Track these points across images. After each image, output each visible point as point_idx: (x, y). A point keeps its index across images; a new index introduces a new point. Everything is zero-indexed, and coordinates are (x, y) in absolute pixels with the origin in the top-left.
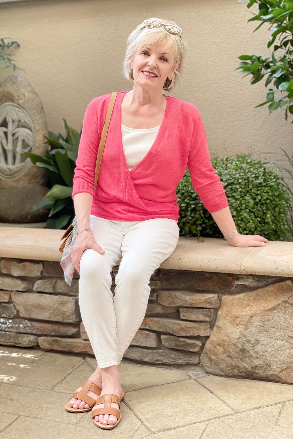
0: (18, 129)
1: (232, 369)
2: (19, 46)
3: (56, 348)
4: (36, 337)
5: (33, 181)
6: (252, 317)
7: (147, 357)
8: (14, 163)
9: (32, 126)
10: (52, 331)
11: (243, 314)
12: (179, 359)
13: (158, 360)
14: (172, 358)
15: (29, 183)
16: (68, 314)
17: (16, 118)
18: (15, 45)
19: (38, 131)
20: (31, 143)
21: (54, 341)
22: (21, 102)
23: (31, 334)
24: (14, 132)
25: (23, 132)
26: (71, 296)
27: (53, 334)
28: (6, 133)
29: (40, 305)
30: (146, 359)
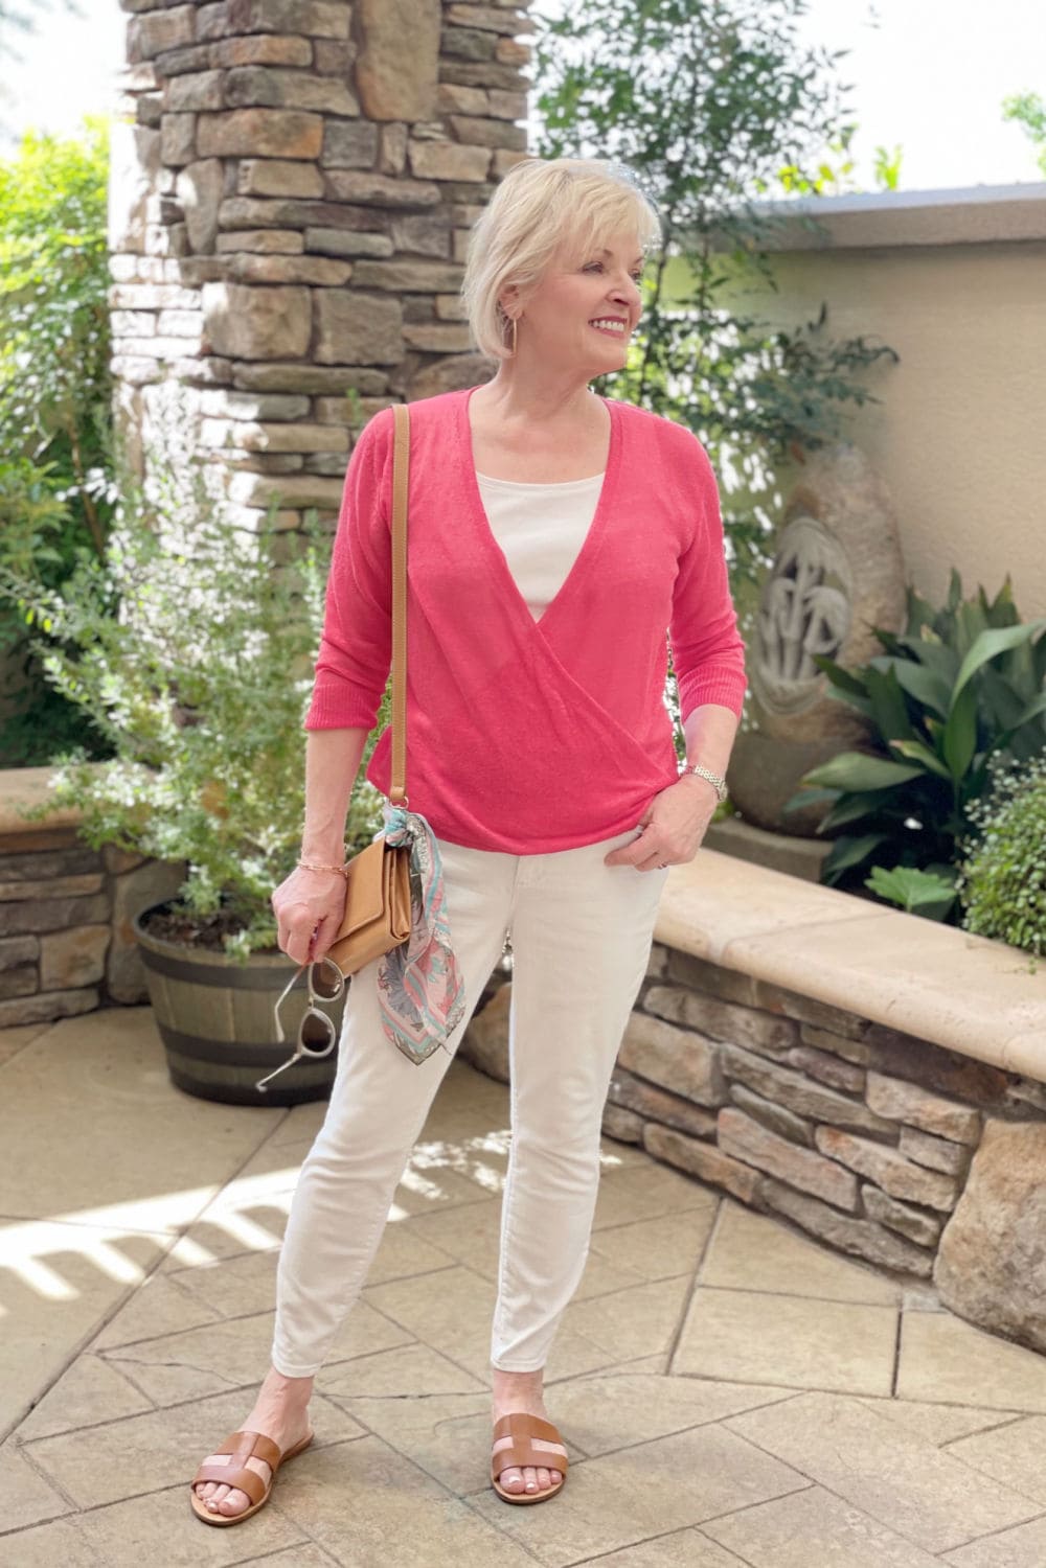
0: (816, 590)
1: (988, 1310)
2: (896, 359)
3: (672, 1158)
4: (641, 1121)
5: (837, 728)
6: (1033, 1187)
7: (833, 1229)
8: (795, 675)
9: (849, 584)
10: (671, 1115)
11: (1018, 1175)
12: (893, 1255)
13: (853, 1246)
14: (880, 1248)
15: (825, 734)
16: (698, 1081)
17: (816, 560)
18: (884, 356)
19: (864, 599)
20: (838, 629)
21: (670, 1139)
22: (831, 520)
23: (633, 1111)
24: (807, 595)
25: (827, 600)
26: (711, 1039)
27: (670, 1122)
28: (790, 595)
29: (652, 1047)
30: (830, 1236)
